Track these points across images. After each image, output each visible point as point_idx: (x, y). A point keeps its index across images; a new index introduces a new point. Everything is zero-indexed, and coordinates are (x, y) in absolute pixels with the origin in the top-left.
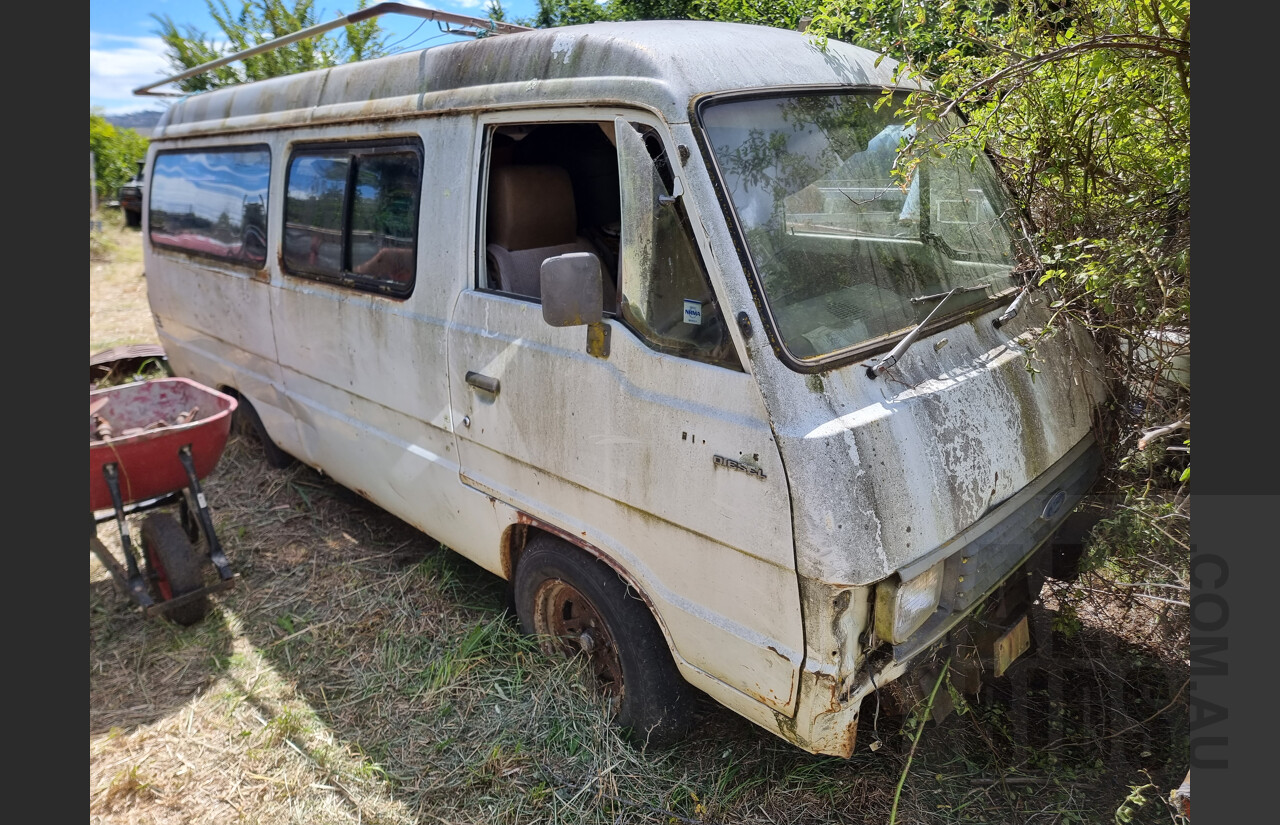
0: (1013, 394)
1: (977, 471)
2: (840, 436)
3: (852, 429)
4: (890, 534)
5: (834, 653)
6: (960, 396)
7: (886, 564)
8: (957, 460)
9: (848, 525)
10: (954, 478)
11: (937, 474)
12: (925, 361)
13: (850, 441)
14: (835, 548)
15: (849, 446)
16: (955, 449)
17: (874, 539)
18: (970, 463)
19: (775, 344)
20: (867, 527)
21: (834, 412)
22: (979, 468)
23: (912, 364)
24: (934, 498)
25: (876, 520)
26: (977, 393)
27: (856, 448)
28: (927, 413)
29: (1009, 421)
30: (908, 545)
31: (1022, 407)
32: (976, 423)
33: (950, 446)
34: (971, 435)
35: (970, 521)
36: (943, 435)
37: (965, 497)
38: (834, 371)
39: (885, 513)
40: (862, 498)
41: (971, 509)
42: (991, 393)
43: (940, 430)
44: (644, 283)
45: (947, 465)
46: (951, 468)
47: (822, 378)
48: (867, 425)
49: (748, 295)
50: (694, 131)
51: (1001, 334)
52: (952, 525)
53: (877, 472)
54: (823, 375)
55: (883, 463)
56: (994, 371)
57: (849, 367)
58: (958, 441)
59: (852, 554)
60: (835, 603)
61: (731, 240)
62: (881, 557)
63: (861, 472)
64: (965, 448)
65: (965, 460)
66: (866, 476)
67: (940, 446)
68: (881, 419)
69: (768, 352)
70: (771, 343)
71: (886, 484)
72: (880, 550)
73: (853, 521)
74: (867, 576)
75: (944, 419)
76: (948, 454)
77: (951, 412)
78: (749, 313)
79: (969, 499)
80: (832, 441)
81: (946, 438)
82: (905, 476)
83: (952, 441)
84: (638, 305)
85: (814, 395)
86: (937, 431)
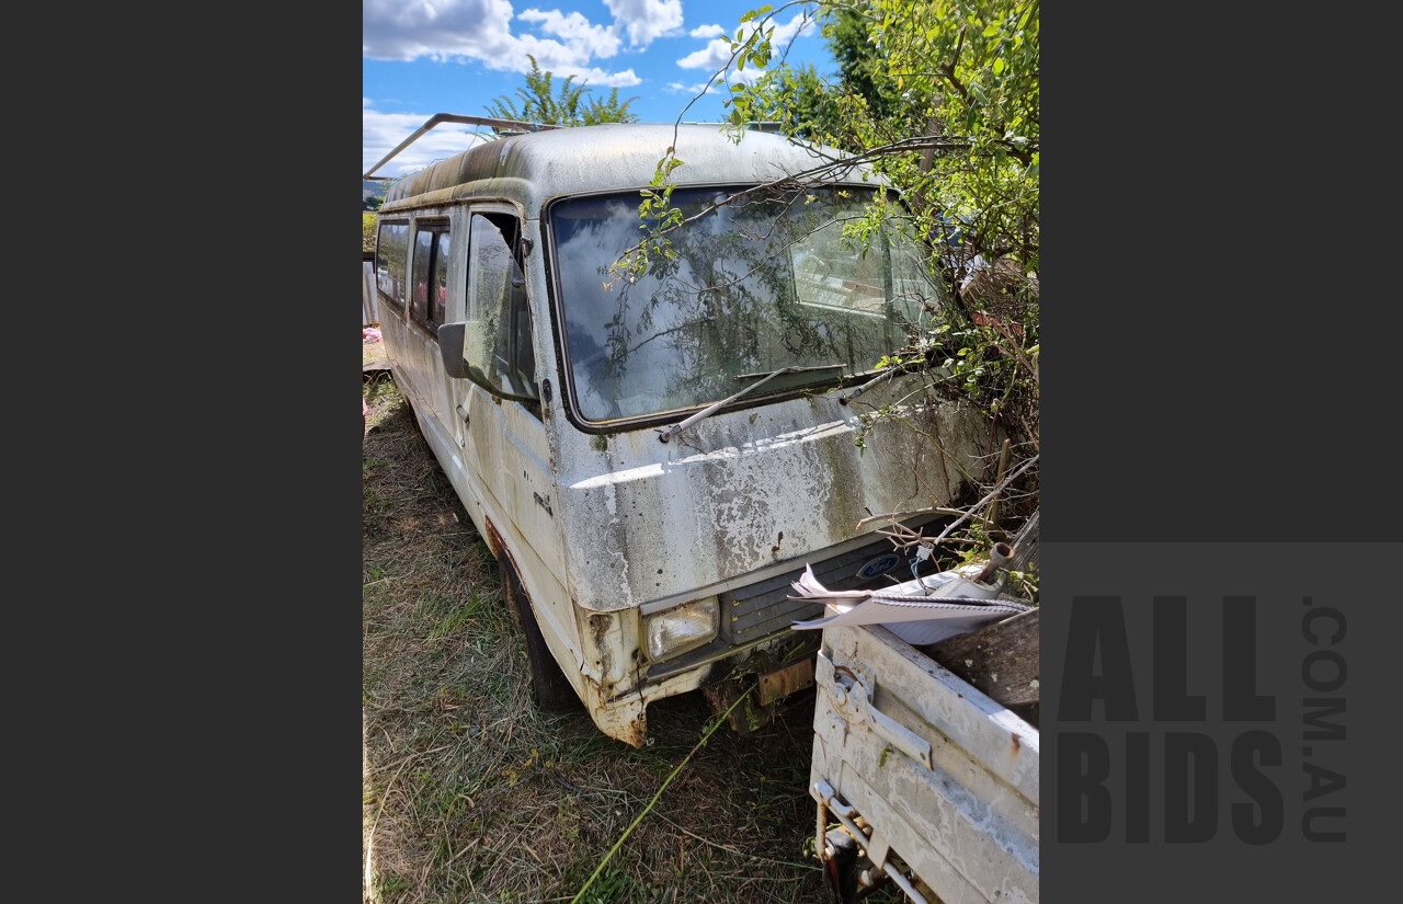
0: (826, 465)
1: (755, 529)
2: (601, 489)
3: (615, 484)
4: (638, 573)
5: (598, 663)
6: (752, 462)
7: (630, 598)
8: (731, 518)
9: (596, 562)
10: (724, 533)
11: (703, 528)
12: (732, 429)
13: (611, 494)
14: (583, 579)
15: (608, 498)
16: (730, 509)
17: (619, 576)
18: (748, 521)
19: (567, 408)
20: (613, 566)
21: (610, 467)
22: (759, 527)
23: (716, 432)
24: (695, 548)
25: (625, 561)
26: (776, 462)
27: (615, 500)
28: (705, 475)
29: (813, 489)
30: (658, 585)
31: (835, 478)
32: (765, 488)
33: (725, 506)
34: (755, 497)
35: (739, 571)
36: (720, 496)
37: (735, 550)
38: (623, 434)
39: (635, 556)
40: (612, 541)
41: (742, 561)
42: (796, 464)
43: (717, 491)
44: (487, 350)
45: (718, 521)
46: (722, 524)
47: (608, 439)
48: (632, 482)
49: (554, 365)
50: (541, 226)
51: (846, 411)
52: (715, 572)
53: (633, 522)
54: (610, 437)
55: (641, 515)
56: (809, 443)
57: (640, 431)
58: (737, 502)
59: (597, 587)
60: (591, 623)
61: (549, 318)
62: (625, 591)
63: (615, 520)
64: (744, 510)
65: (742, 518)
66: (620, 524)
67: (712, 506)
68: (650, 478)
69: (560, 414)
70: (564, 407)
71: (640, 532)
72: (624, 585)
73: (600, 559)
74: (609, 605)
75: (725, 482)
76: (721, 512)
77: (736, 477)
78: (552, 381)
79: (739, 552)
80: (591, 492)
81: (722, 498)
82: (664, 526)
83: (730, 501)
84: (480, 367)
85: (596, 452)
86: (712, 492)
